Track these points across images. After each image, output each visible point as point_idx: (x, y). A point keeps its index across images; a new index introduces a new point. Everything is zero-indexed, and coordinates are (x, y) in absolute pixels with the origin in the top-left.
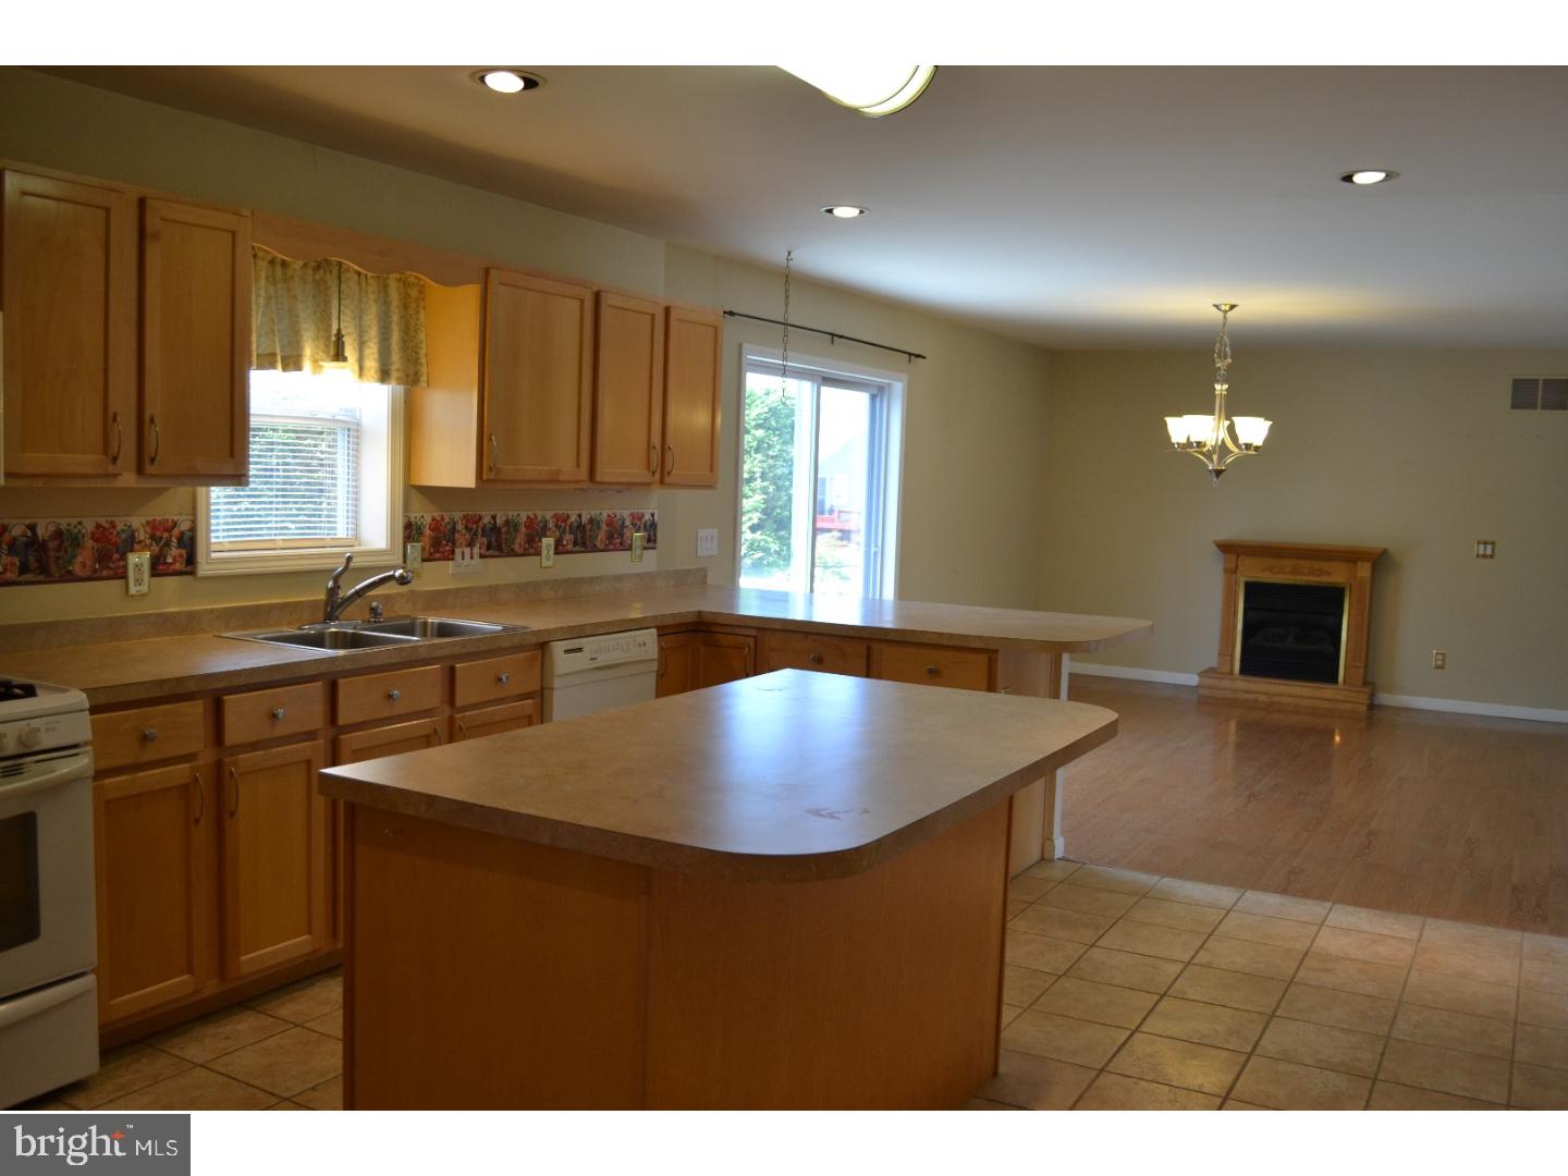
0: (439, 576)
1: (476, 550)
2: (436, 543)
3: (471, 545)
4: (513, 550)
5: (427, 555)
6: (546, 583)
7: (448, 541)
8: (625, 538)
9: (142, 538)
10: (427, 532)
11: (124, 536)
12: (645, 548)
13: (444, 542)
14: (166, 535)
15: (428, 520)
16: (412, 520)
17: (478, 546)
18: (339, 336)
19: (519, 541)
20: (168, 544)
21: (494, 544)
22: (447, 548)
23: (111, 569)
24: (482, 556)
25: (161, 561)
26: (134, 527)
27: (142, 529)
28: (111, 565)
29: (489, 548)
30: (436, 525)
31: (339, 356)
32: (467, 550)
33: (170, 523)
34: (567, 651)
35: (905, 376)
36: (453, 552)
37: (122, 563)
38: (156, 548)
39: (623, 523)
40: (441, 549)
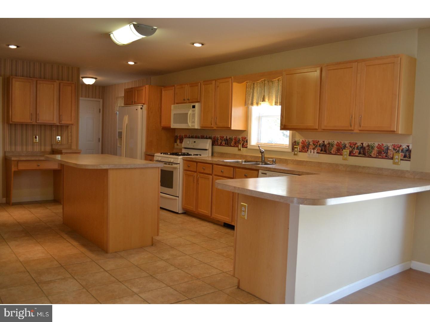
0: (303, 157)
1: (315, 151)
2: (303, 147)
3: (314, 149)
5: (300, 150)
8: (389, 154)
10: (301, 144)
12: (401, 160)
15: (301, 141)
16: (296, 140)
17: (316, 150)
19: (334, 150)
21: (324, 150)
24: (317, 153)
29: (321, 150)
30: (303, 143)
32: (312, 151)
34: (262, 173)
36: (308, 151)
40: (305, 149)
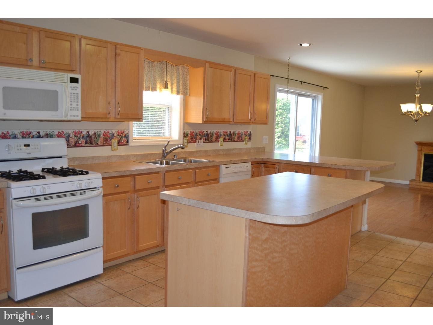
0: (192, 147)
1: (202, 140)
2: (191, 138)
4: (212, 141)
5: (189, 142)
6: (221, 150)
7: (195, 138)
9: (115, 135)
10: (189, 135)
11: (111, 135)
12: (248, 141)
13: (194, 138)
14: (122, 135)
15: (189, 132)
16: (185, 132)
18: (166, 82)
19: (214, 138)
20: (122, 137)
22: (195, 140)
23: (108, 143)
25: (120, 141)
26: (114, 132)
27: (115, 133)
28: (108, 142)
29: (206, 140)
30: (191, 134)
31: (166, 87)
32: (200, 140)
33: (123, 131)
34: (226, 168)
35: (323, 94)
36: (196, 141)
37: (110, 142)
38: (119, 138)
39: (242, 134)
40: (193, 140)
